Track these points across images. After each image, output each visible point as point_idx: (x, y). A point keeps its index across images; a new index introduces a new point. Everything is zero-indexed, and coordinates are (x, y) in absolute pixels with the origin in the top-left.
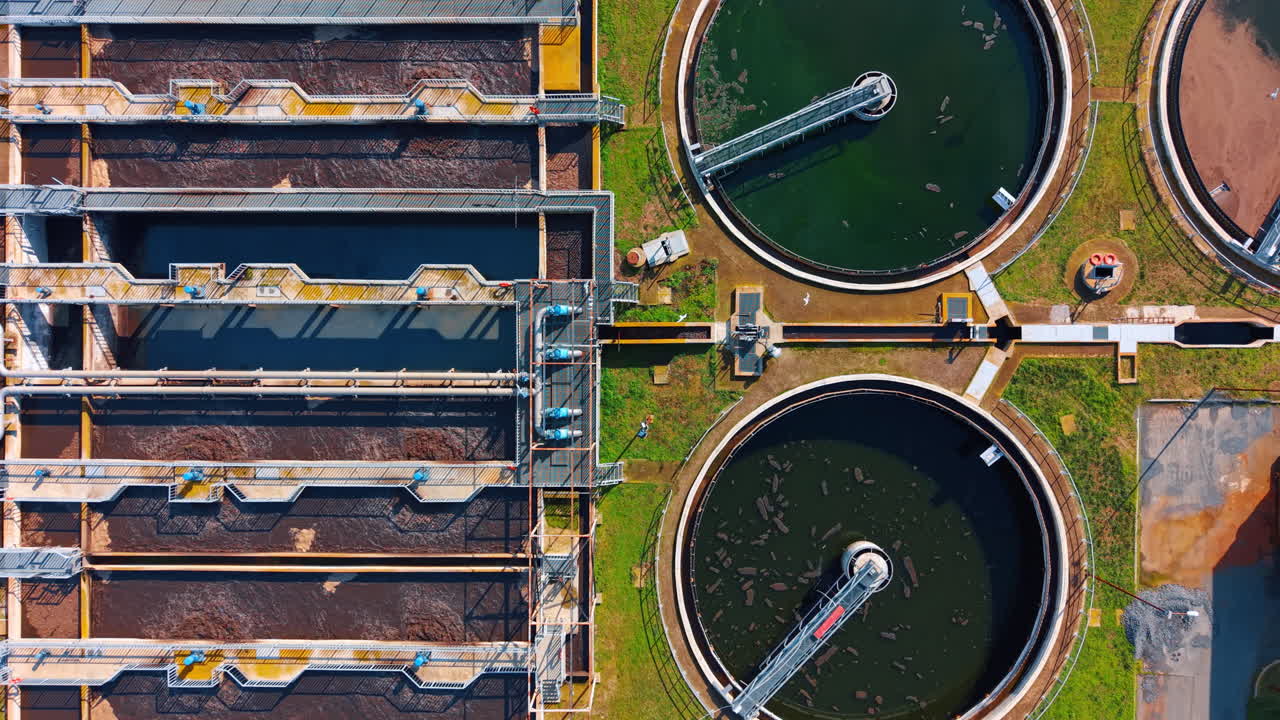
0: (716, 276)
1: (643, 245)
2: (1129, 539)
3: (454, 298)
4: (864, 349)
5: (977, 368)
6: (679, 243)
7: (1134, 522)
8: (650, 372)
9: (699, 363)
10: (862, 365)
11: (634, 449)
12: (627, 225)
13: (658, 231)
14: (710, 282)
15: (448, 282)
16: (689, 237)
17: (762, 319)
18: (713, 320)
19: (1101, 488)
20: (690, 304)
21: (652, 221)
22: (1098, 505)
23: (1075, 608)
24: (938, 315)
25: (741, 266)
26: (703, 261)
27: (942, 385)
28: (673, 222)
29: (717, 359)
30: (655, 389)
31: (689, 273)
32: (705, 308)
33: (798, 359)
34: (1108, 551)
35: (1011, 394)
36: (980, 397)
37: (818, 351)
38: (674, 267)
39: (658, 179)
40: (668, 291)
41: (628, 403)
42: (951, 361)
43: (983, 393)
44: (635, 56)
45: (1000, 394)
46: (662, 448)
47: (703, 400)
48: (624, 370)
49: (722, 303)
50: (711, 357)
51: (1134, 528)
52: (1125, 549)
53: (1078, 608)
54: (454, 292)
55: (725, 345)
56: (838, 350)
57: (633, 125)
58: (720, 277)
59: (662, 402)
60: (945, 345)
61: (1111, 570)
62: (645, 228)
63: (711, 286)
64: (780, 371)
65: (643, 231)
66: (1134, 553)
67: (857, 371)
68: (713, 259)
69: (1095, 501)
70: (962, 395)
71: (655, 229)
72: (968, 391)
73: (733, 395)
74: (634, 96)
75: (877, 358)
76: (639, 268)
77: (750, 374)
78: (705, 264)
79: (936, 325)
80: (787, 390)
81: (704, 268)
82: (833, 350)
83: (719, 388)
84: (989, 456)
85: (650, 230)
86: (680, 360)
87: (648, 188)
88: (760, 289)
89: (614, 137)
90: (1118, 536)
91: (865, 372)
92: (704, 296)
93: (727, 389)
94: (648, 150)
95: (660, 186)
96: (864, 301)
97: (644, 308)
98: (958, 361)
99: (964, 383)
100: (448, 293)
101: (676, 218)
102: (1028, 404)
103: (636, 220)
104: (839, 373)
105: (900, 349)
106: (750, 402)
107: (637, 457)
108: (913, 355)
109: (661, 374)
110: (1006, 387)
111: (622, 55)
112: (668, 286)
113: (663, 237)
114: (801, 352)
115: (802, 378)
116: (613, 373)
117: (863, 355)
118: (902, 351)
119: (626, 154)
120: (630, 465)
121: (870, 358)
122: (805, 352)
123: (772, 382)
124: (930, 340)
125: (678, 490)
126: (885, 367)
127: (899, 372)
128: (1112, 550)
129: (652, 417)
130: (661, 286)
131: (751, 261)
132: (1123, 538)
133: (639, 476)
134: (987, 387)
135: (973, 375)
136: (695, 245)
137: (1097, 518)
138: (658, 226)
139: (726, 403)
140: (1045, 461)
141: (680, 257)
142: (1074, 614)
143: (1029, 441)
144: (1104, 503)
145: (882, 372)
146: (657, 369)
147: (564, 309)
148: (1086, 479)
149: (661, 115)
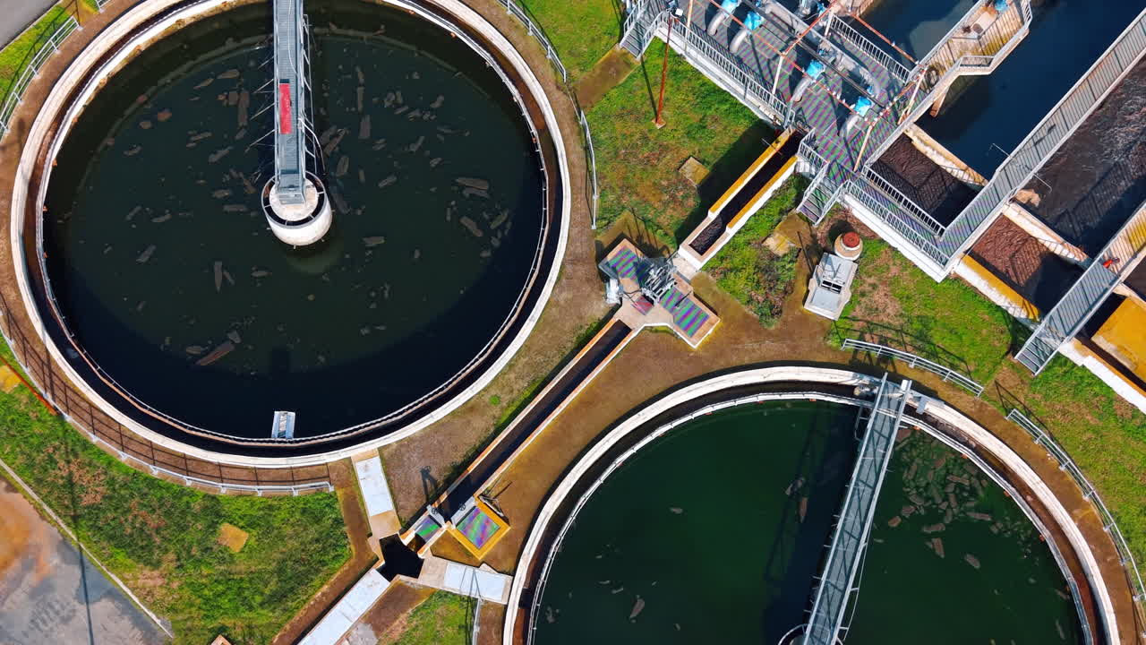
0: (751, 313)
1: (856, 265)
2: (45, 491)
3: (967, 30)
4: (527, 394)
5: (392, 492)
6: (824, 305)
7: (56, 512)
8: (708, 163)
9: (671, 217)
10: (512, 376)
11: (639, 81)
12: (894, 270)
13: (858, 294)
14: (750, 301)
15: (990, 35)
16: (822, 321)
17: (659, 318)
18: (705, 268)
19: (129, 510)
20: (745, 262)
21: (876, 297)
22: (114, 490)
23: (37, 368)
24: (491, 502)
25: (740, 346)
26: (781, 311)
27: (410, 440)
28: (854, 319)
29: (658, 239)
30: (686, 153)
31: (782, 287)
32: (725, 273)
33: (581, 318)
34: (56, 457)
35: (328, 505)
36: (359, 467)
37: (570, 346)
38: (802, 279)
39: (919, 343)
40: (780, 252)
41: (694, 118)
42: (425, 473)
43: (360, 474)
44: (1088, 435)
45: (340, 493)
46: (616, 108)
47: (627, 188)
48: (734, 140)
49: (715, 293)
50: (666, 234)
51: (50, 506)
52: (40, 476)
53: (34, 370)
54: (974, 34)
55: (665, 260)
56: (550, 368)
57: (1005, 367)
58: (746, 316)
59: (664, 149)
60: (448, 481)
61: (35, 441)
62: (874, 286)
63: (745, 299)
64: (587, 288)
65: (872, 280)
66: (26, 483)
67: (510, 365)
68: (774, 325)
69: (122, 492)
70: (380, 449)
71: (863, 294)
72: (377, 460)
73: (604, 222)
74: (1039, 397)
75: (506, 398)
76: (833, 240)
77: (610, 257)
78: (775, 312)
79: (483, 489)
80: (559, 279)
81: (771, 307)
82: (557, 360)
83: (626, 213)
84: (284, 421)
85: (867, 288)
86: (692, 203)
87: (917, 325)
88: (695, 344)
89: (1007, 338)
90: (61, 482)
91: (502, 373)
92: (740, 283)
93: (618, 221)
94: (962, 360)
95: (907, 339)
96: (579, 440)
97: (782, 212)
98: (417, 480)
99: (391, 463)
100: (978, 29)
101: (856, 325)
102: (298, 516)
103: (890, 283)
104: (526, 347)
105: (492, 430)
106: (581, 232)
107: (630, 78)
108: (471, 438)
109: (695, 172)
110: (339, 506)
111: (1101, 424)
112: (785, 255)
113: (846, 295)
114: (587, 327)
115: (557, 304)
116: (742, 127)
117: (522, 386)
118: (487, 430)
119: (978, 333)
120: (629, 65)
121: (512, 391)
122: (583, 332)
123: (581, 271)
124: (471, 468)
125: (558, 88)
126: (487, 398)
127: (469, 408)
128: (51, 460)
129: (659, 127)
130: (791, 250)
131: (735, 361)
132: (53, 485)
133: (609, 63)
134: (362, 483)
135: (388, 481)
136: (807, 318)
137: (102, 477)
138: (863, 300)
139: (604, 209)
140: (220, 473)
141: (808, 291)
142: (31, 361)
143: (256, 476)
144: (111, 498)
145: (485, 390)
146: (703, 172)
147: (862, 109)
148: (155, 503)
149: (991, 407)
